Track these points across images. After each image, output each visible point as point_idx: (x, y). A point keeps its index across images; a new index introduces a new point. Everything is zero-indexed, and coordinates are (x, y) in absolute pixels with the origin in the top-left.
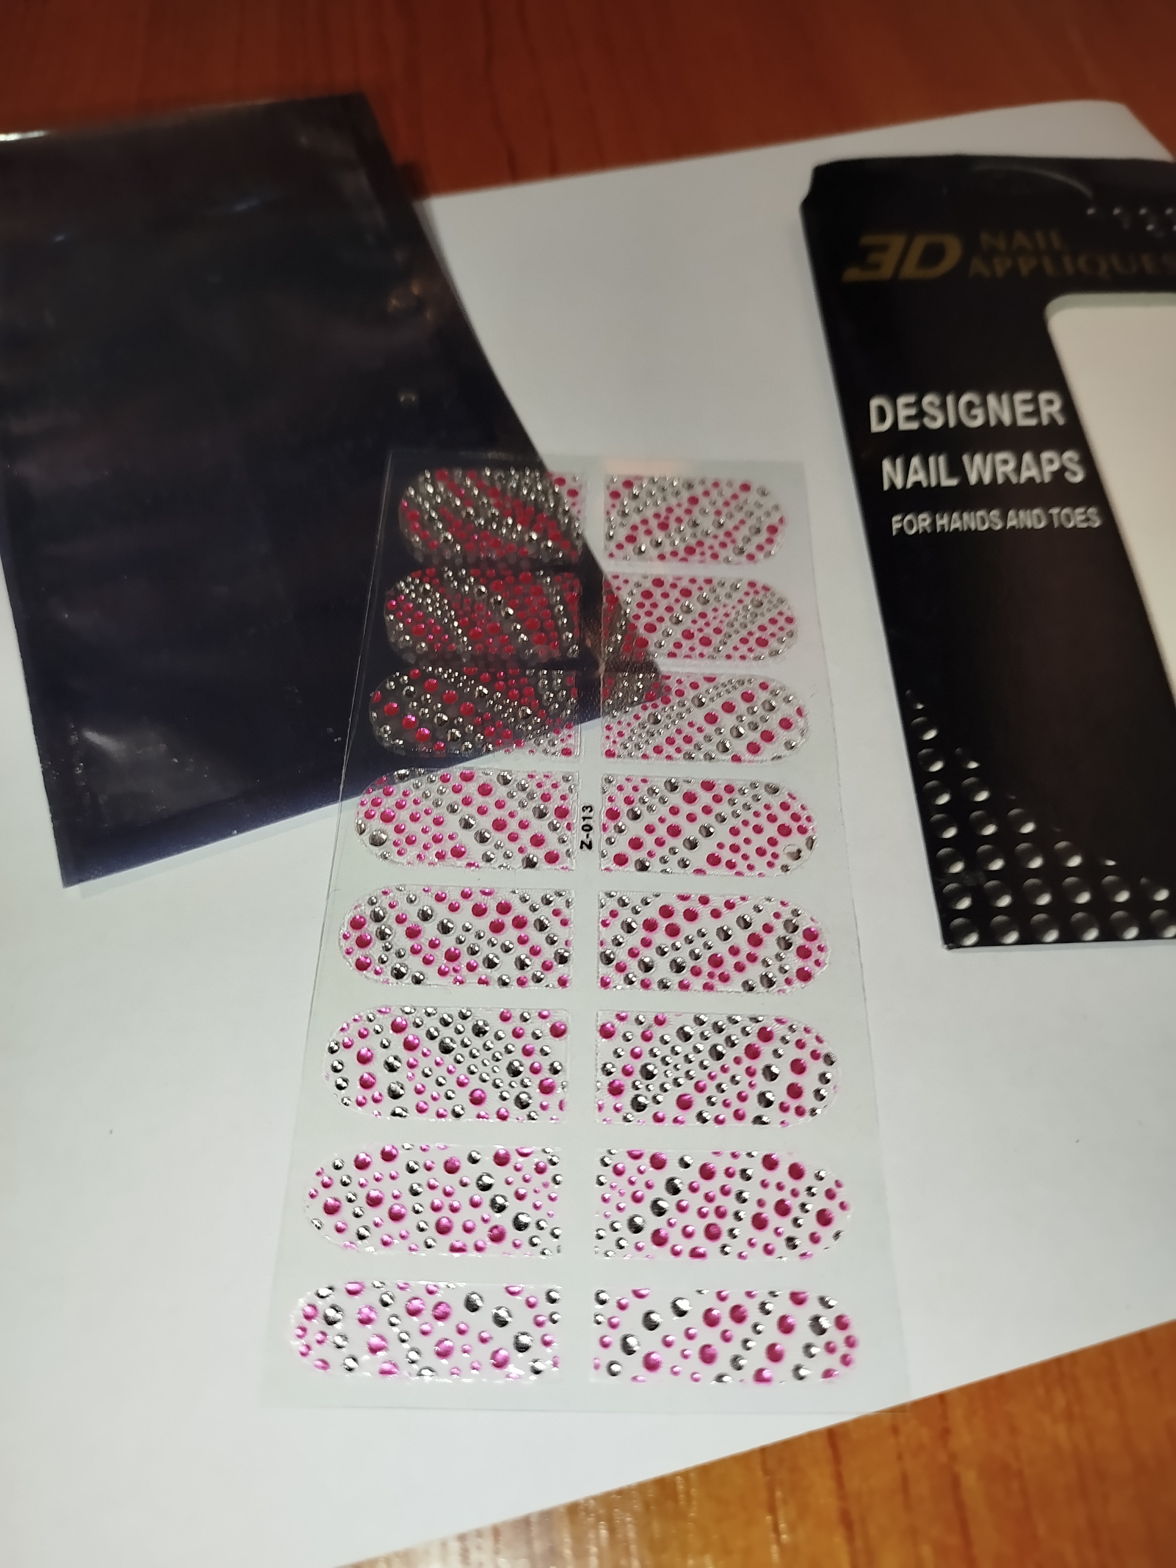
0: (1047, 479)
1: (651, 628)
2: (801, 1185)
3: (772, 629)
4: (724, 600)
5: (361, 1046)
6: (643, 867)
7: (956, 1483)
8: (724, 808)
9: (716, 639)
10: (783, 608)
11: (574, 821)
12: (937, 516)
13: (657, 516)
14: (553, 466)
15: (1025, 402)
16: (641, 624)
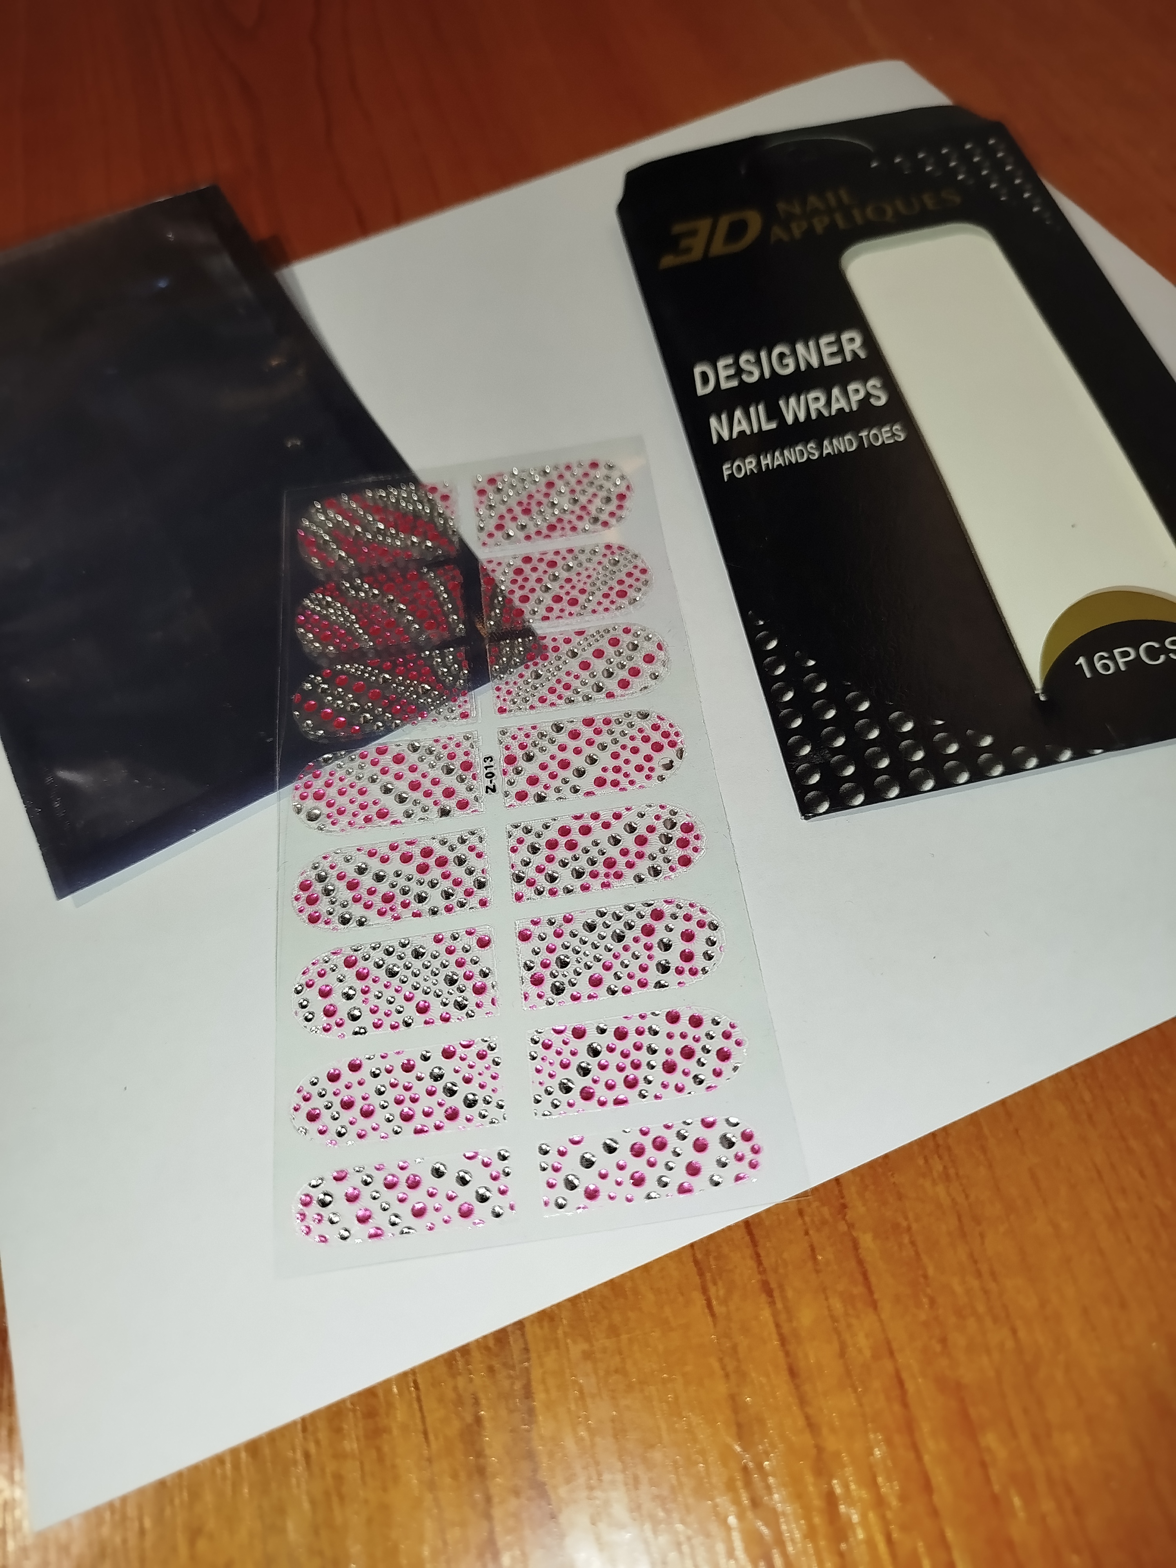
0: (855, 408)
1: (525, 599)
2: (700, 1032)
3: (629, 581)
4: (586, 564)
5: (320, 983)
6: (541, 799)
7: (856, 1245)
8: (605, 738)
9: (582, 598)
10: (638, 562)
11: (478, 772)
12: (762, 457)
13: (520, 503)
14: (426, 478)
15: (829, 344)
16: (516, 598)
